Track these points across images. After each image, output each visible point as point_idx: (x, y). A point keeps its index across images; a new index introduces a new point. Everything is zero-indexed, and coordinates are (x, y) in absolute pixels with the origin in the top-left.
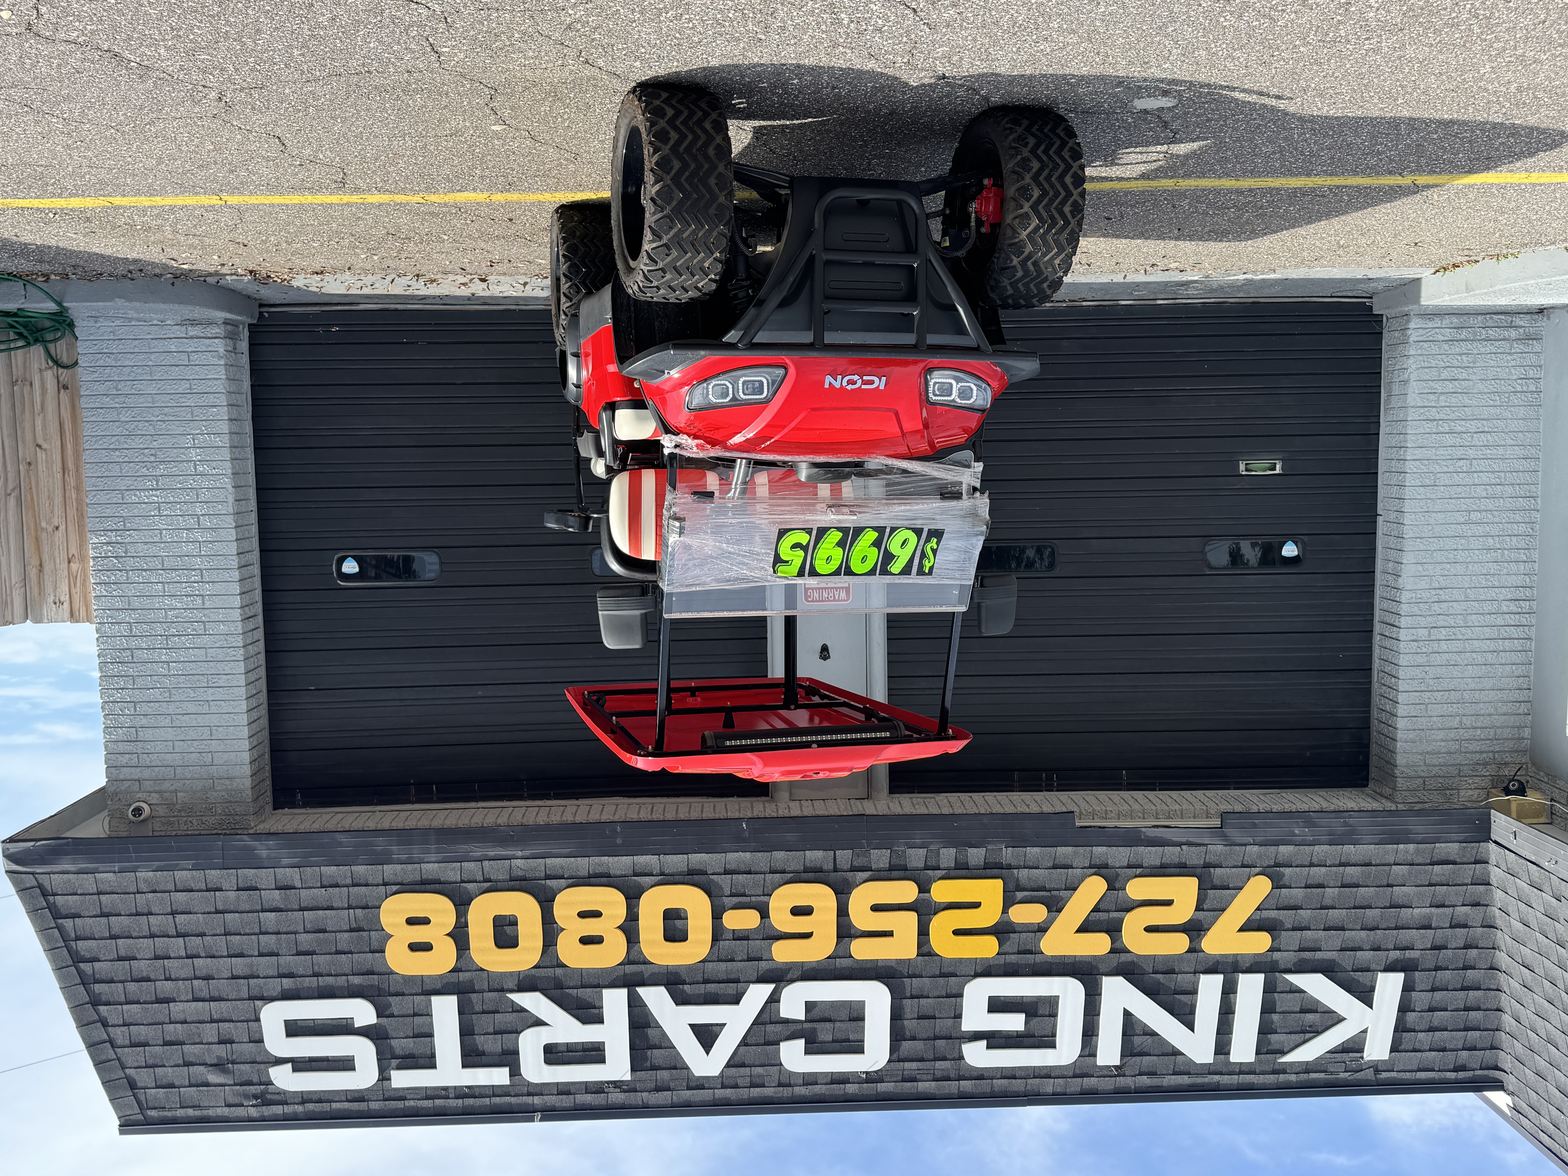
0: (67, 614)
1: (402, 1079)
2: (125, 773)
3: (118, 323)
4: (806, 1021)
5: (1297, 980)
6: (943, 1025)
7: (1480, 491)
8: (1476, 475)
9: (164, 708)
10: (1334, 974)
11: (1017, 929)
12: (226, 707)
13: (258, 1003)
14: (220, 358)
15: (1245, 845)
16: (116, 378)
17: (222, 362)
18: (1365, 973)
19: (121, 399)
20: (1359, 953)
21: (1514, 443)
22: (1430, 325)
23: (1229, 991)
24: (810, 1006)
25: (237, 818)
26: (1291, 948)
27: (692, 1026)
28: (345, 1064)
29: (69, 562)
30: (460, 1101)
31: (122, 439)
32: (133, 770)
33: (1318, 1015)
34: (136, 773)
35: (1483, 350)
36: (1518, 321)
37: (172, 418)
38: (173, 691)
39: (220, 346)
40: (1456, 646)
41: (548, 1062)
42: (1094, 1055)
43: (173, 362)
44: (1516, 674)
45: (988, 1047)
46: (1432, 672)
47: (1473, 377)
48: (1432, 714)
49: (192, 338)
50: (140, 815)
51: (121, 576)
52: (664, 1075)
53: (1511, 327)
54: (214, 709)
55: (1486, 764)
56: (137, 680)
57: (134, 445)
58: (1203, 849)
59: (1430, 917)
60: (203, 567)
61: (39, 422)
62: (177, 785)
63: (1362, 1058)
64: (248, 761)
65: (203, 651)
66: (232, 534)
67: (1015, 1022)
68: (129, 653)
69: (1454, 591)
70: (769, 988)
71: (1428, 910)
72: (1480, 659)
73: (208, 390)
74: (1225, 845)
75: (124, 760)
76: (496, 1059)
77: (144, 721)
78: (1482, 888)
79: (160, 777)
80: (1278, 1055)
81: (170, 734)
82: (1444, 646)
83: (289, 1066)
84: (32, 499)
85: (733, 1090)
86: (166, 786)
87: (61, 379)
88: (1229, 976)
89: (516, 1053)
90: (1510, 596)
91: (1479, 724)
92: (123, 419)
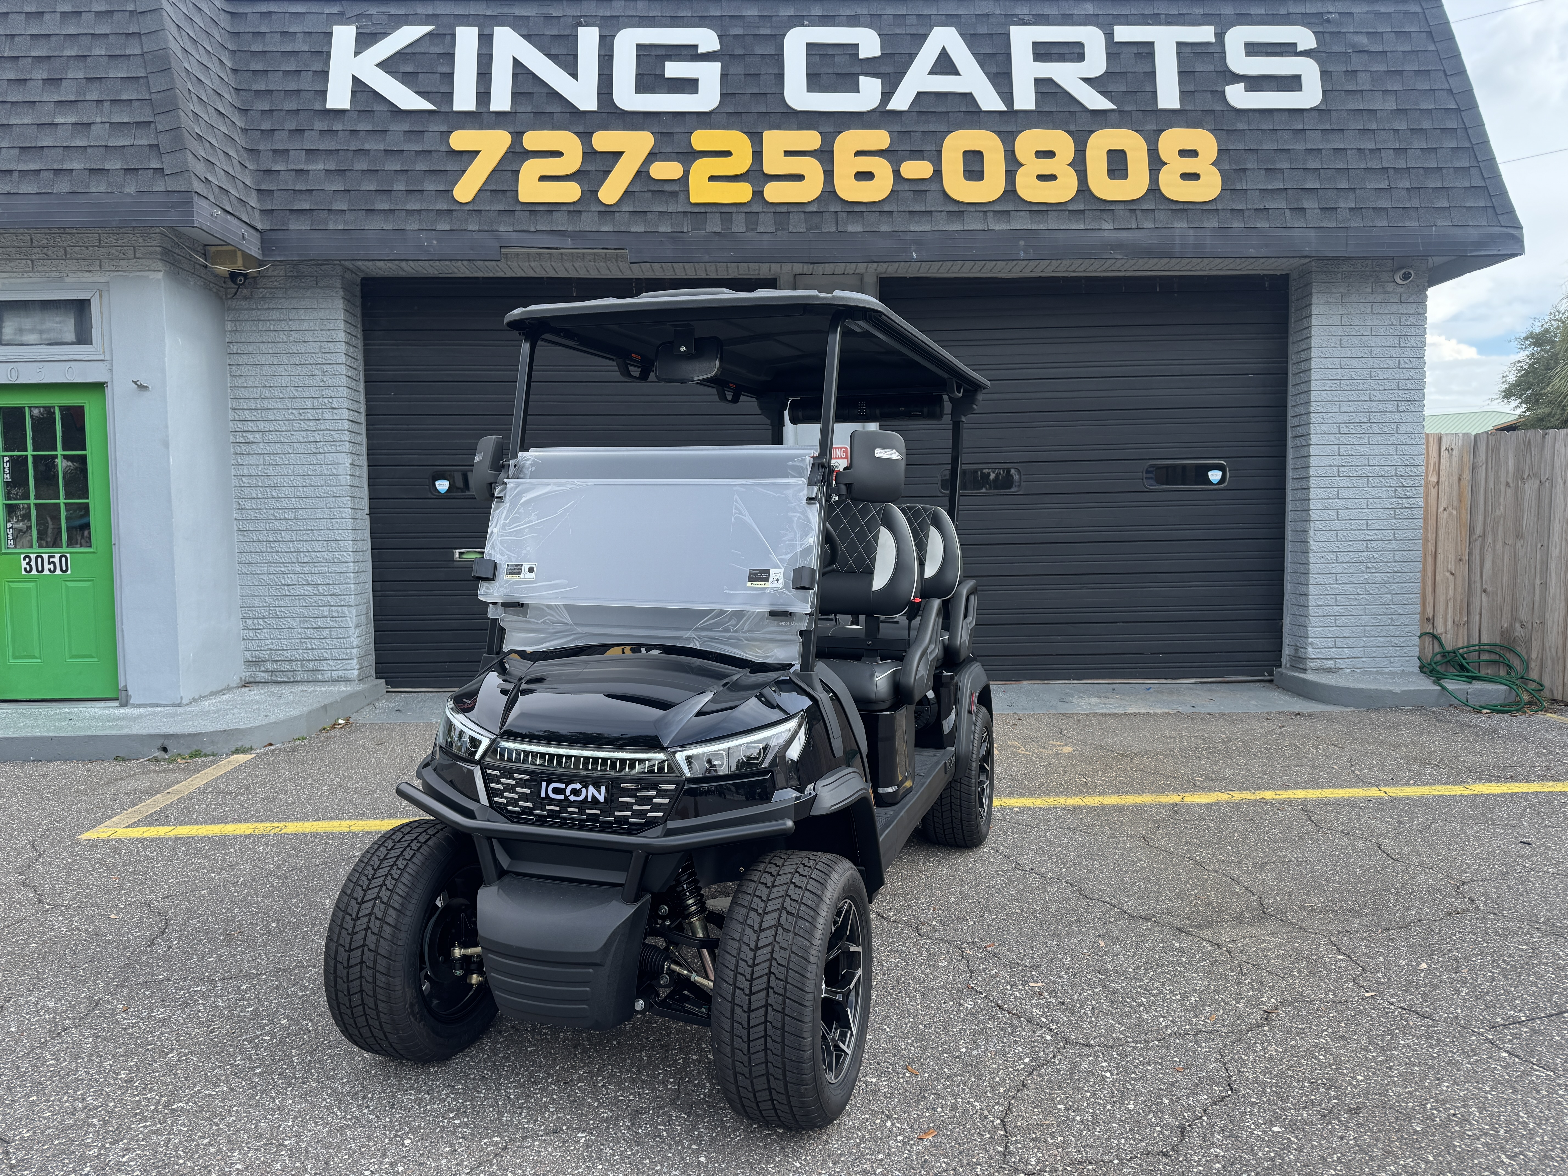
0: (1444, 440)
1: (1205, 34)
2: (1411, 309)
3: (1387, 670)
4: (858, 75)
5: (424, 105)
6: (737, 69)
7: (286, 536)
8: (292, 550)
9: (1376, 363)
10: (390, 109)
11: (674, 155)
12: (1328, 363)
13: (1324, 107)
14: (1312, 644)
15: (480, 231)
16: (1391, 627)
17: (1310, 640)
18: (362, 109)
19: (1389, 611)
20: (370, 128)
21: (262, 576)
22: (341, 673)
23: (484, 95)
24: (855, 88)
25: (1325, 269)
26: (431, 134)
27: (957, 73)
28: (1253, 49)
29: (1438, 482)
30: (1156, 12)
31: (1391, 580)
32: (1405, 312)
33: (402, 70)
34: (1403, 309)
35: (294, 653)
36: (266, 676)
37: (1352, 597)
38: (1368, 376)
39: (1311, 652)
40: (299, 404)
41: (1081, 45)
42: (601, 37)
43: (1347, 640)
44: (243, 379)
45: (696, 46)
46: (316, 381)
47: (300, 630)
48: (313, 344)
49: (1331, 659)
50: (1404, 274)
51: (1401, 471)
52: (983, 30)
53: (272, 671)
54: (1337, 361)
55: (263, 298)
56: (1394, 386)
57: (1382, 575)
58: (518, 228)
59: (308, 161)
60: (1338, 478)
61: (1451, 593)
62: (1371, 298)
63: (357, 28)
64: (1314, 317)
65: (1343, 409)
66: (1313, 505)
67: (674, 69)
68: (1401, 409)
69: (303, 451)
70: (890, 107)
71: (310, 168)
72: (276, 393)
73: (1322, 619)
74: (497, 231)
75: (1412, 320)
76: (1125, 49)
77: (1393, 352)
78: (263, 187)
79: (1384, 305)
80: (435, 32)
81: (1373, 341)
82: (309, 403)
83: (1300, 48)
84: (1461, 532)
85: (921, 13)
86: (1379, 298)
87: (1431, 626)
88: (484, 110)
89: (1109, 55)
90: (254, 446)
91: (272, 334)
92: (1389, 596)
